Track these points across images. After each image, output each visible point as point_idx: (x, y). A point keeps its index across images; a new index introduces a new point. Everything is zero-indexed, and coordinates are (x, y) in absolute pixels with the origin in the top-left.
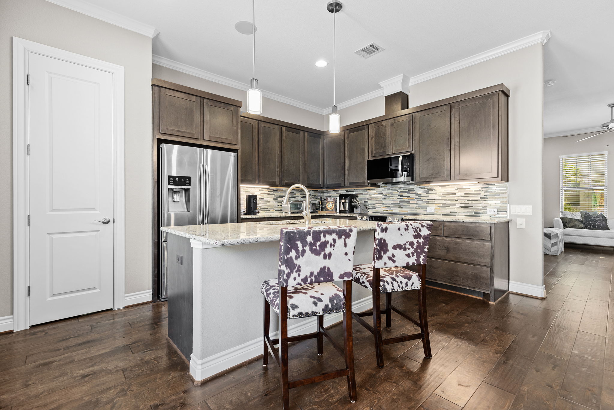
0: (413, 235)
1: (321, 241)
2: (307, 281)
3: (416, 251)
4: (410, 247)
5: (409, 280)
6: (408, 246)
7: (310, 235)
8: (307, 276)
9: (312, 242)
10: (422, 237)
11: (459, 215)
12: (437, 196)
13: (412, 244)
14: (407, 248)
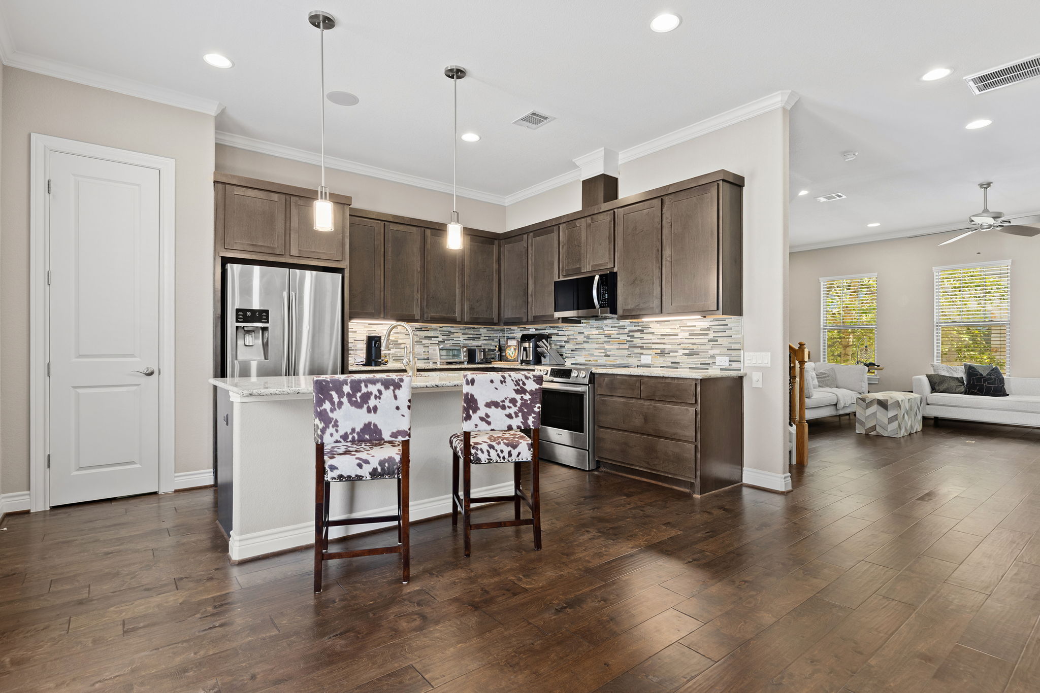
0: (514, 390)
1: (362, 392)
2: (348, 438)
3: (520, 410)
4: (511, 405)
5: (514, 449)
6: (507, 403)
7: (347, 384)
8: (346, 433)
9: (351, 392)
10: (528, 392)
12: (654, 337)
13: (513, 401)
14: (506, 406)
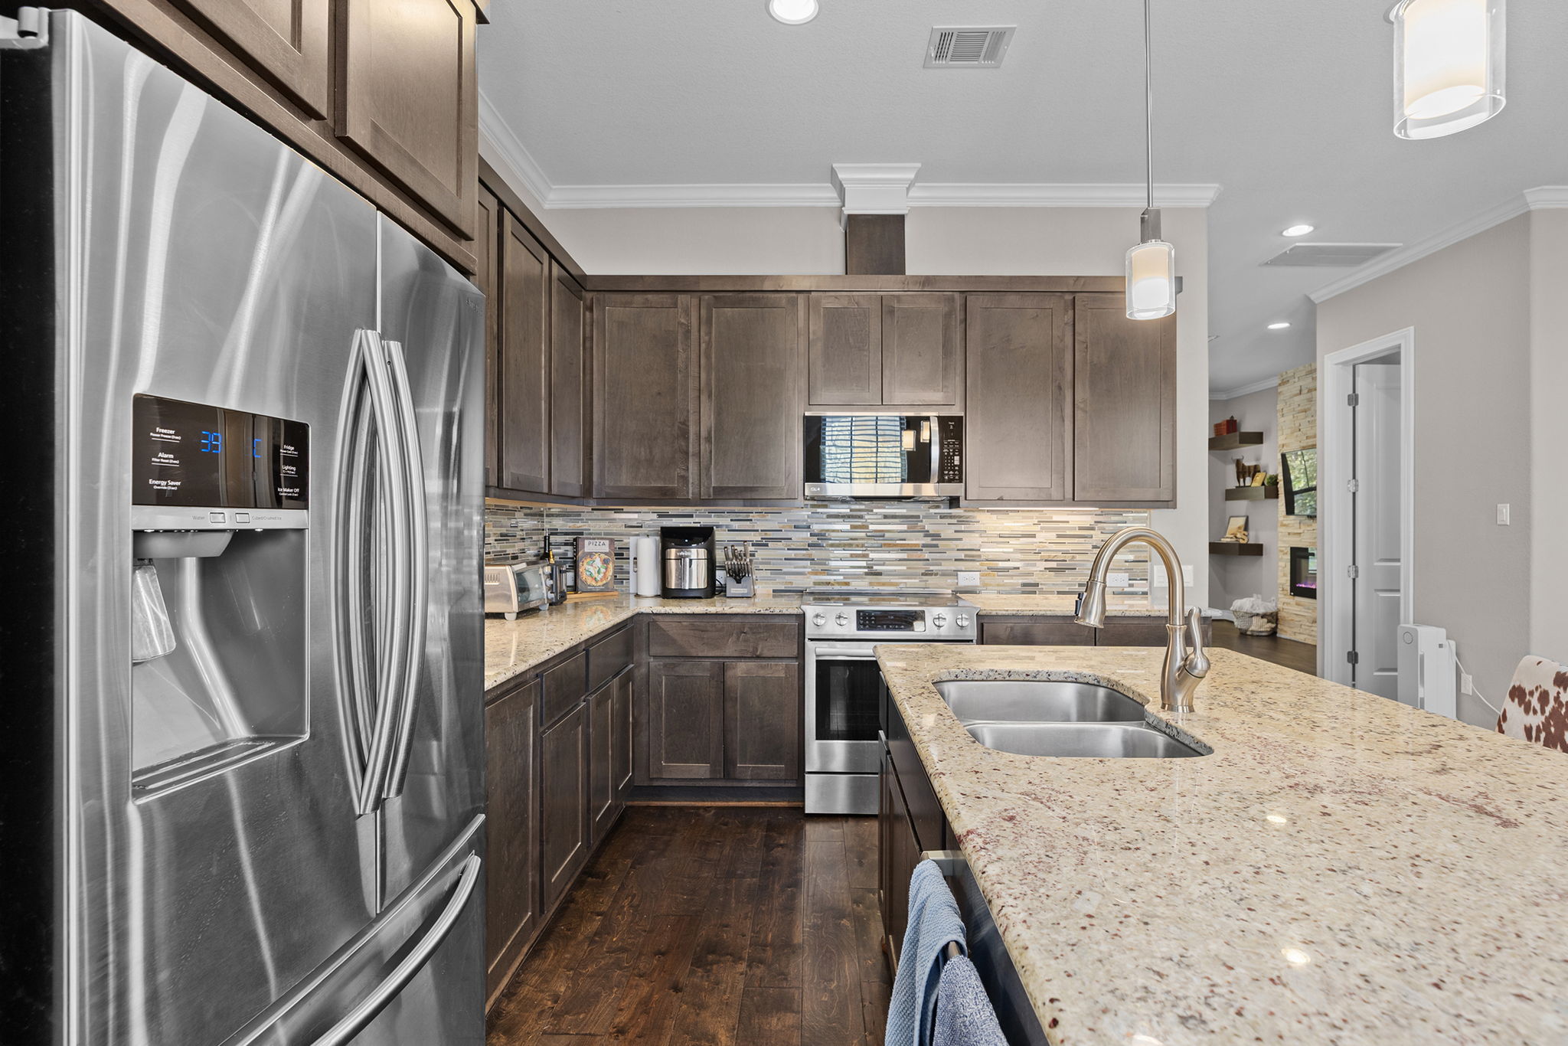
11: (1042, 592)
12: (985, 540)
